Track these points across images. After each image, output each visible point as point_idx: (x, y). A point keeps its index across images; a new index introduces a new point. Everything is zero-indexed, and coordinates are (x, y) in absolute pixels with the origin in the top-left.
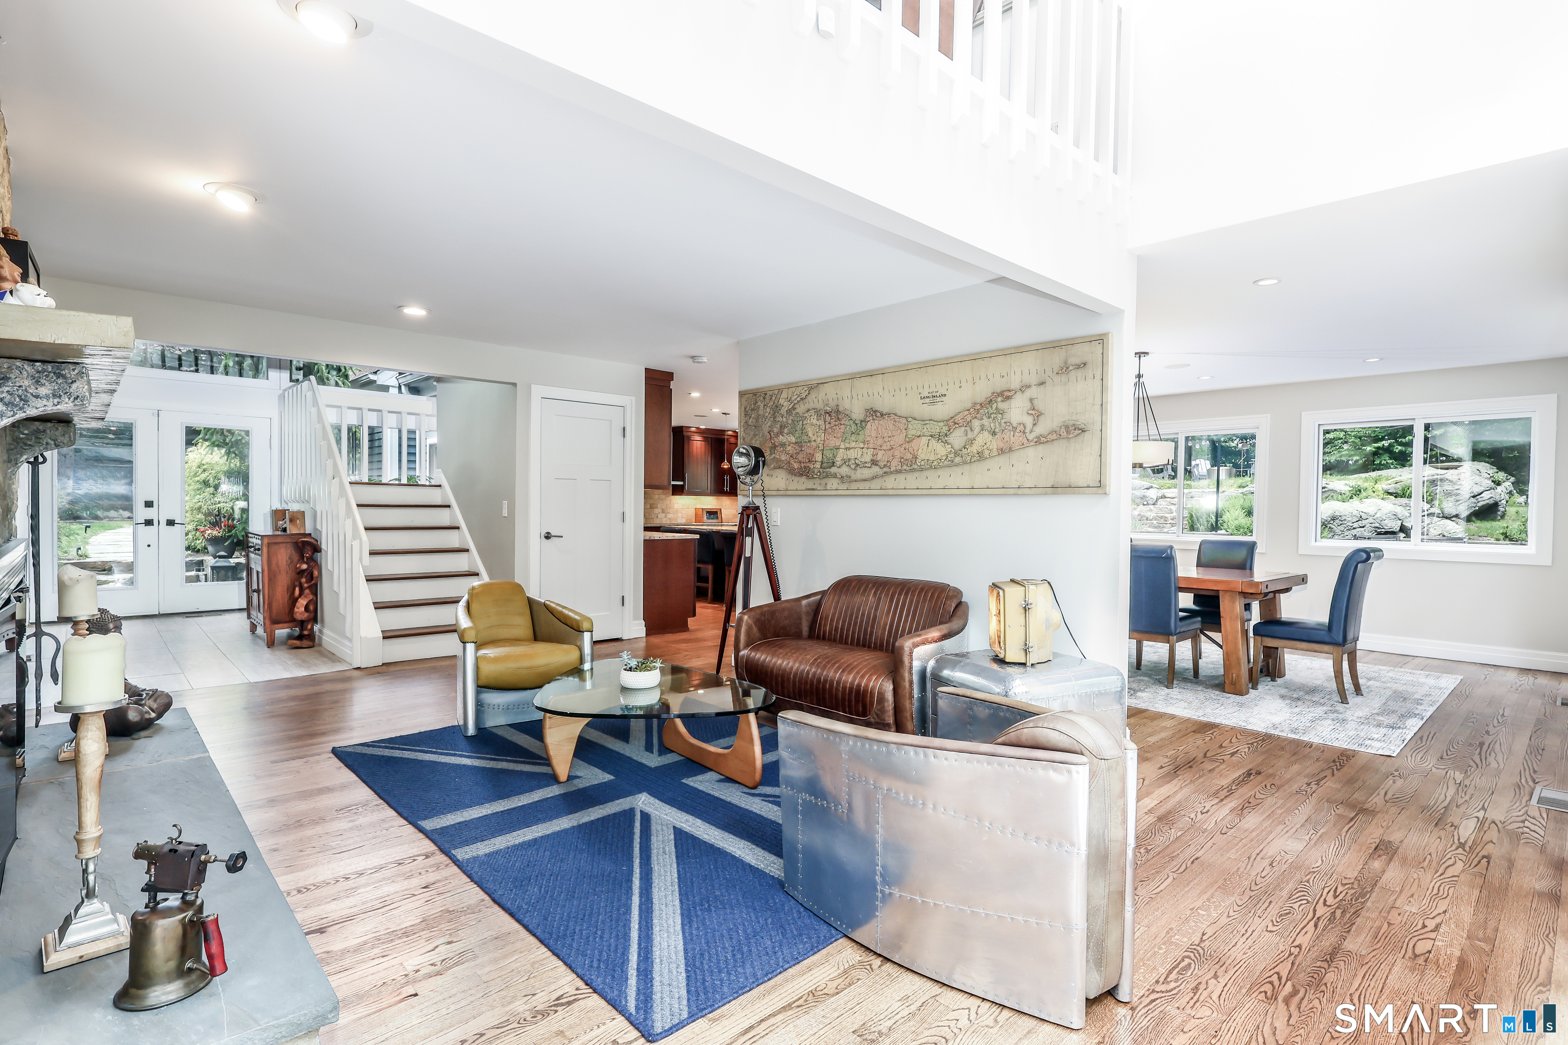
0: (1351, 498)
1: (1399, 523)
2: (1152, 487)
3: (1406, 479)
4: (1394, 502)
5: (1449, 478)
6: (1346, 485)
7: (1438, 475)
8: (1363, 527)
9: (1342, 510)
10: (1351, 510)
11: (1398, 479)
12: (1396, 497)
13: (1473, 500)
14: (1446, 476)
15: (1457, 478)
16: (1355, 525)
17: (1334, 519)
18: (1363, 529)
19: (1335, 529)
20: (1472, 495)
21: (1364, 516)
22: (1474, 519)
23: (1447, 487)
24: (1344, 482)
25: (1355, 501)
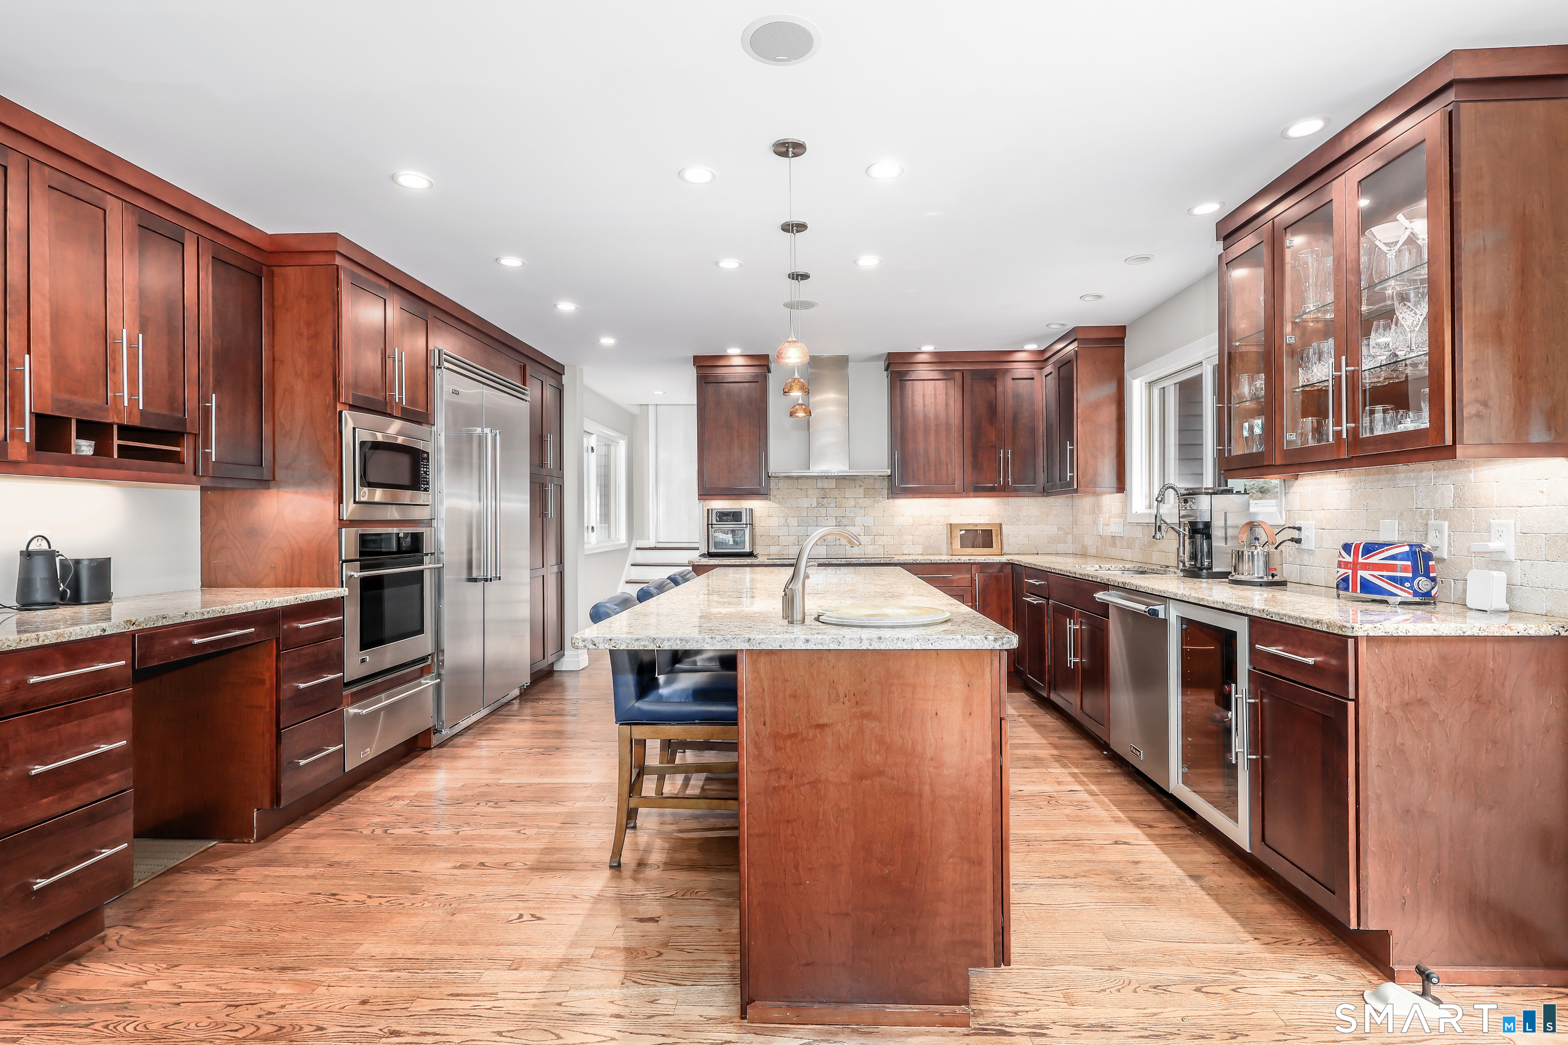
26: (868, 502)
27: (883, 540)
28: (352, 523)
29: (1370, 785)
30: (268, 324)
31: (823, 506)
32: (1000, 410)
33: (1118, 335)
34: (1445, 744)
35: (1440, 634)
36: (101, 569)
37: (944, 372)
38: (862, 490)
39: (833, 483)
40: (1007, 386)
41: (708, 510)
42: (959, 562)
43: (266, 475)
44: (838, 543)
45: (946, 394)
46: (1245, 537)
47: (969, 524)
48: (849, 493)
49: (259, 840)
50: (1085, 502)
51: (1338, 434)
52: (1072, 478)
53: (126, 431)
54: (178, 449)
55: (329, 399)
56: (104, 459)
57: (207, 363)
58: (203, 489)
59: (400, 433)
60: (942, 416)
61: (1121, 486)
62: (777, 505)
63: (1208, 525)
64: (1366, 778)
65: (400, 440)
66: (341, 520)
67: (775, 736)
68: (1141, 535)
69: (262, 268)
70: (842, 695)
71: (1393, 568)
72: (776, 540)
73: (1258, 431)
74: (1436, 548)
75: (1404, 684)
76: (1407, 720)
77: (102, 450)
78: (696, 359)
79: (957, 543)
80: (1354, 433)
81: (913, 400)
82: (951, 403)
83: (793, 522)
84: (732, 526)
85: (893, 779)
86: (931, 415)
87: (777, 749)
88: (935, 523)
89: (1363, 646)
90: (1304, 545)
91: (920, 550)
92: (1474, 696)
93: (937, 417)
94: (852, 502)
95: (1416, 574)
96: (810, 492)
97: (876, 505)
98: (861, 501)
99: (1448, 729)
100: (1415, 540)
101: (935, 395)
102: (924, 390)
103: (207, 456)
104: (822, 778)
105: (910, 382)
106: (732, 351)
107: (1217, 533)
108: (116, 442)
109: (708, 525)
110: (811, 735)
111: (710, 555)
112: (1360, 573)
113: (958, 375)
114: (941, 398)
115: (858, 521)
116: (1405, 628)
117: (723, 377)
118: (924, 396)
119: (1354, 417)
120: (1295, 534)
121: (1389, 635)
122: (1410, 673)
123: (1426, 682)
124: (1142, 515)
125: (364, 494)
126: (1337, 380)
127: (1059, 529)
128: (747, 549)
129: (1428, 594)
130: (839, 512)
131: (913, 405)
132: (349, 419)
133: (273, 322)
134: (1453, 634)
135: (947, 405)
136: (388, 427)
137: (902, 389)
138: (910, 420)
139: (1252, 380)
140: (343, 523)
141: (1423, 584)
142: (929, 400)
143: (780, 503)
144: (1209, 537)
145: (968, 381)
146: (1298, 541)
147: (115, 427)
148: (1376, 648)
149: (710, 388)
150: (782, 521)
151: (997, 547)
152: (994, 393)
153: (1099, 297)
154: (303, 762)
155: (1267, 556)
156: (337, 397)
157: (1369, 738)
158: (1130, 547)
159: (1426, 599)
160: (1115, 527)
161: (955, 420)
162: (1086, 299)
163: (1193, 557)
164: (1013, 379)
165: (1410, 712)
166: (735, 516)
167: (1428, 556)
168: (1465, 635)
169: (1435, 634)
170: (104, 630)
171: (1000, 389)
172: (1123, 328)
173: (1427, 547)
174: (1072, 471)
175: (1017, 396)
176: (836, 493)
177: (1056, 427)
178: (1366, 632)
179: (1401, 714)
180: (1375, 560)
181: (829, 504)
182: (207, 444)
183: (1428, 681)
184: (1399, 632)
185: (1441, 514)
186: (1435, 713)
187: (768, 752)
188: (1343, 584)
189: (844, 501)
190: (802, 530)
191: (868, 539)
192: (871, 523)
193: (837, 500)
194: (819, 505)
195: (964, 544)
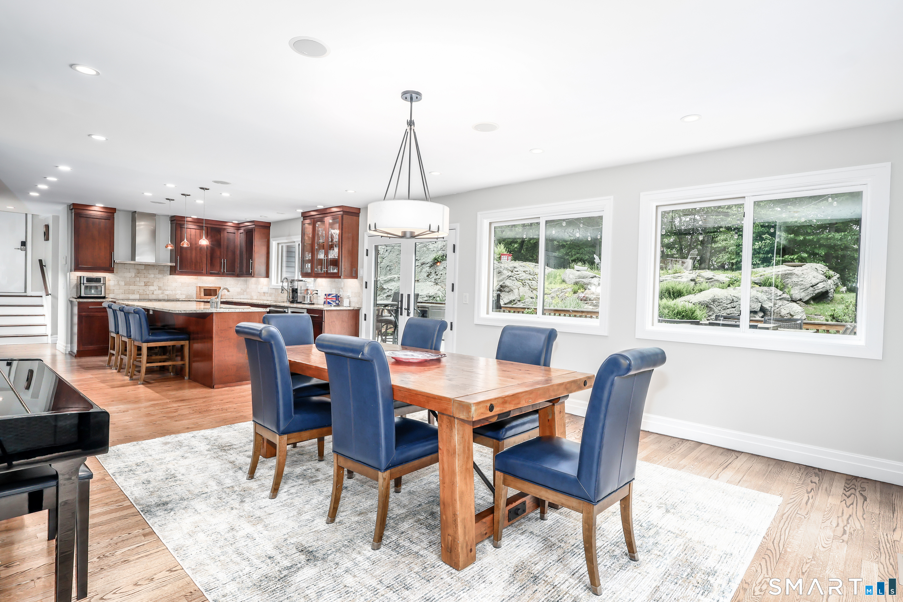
0: (729, 286)
1: (760, 304)
2: (595, 277)
3: (767, 273)
4: (758, 289)
5: (796, 273)
6: (727, 277)
7: (789, 270)
8: (735, 307)
9: (719, 295)
10: (726, 295)
11: (762, 273)
12: (760, 286)
13: (811, 289)
14: (794, 271)
15: (801, 272)
16: (729, 306)
17: (714, 301)
18: (734, 309)
19: (715, 308)
20: (811, 285)
21: (735, 299)
22: (812, 302)
23: (795, 279)
24: (726, 275)
25: (731, 289)
26: (160, 276)
27: (167, 292)
31: (138, 277)
32: (222, 244)
33: (268, 225)
35: (339, 310)
37: (200, 226)
38: (158, 271)
39: (143, 267)
40: (225, 235)
41: (80, 277)
44: (145, 293)
45: (200, 235)
46: (306, 293)
47: (208, 286)
48: (150, 272)
50: (253, 280)
51: (324, 271)
52: (252, 272)
61: (267, 275)
62: (117, 276)
63: (297, 289)
68: (274, 292)
71: (333, 299)
72: (112, 292)
73: (309, 267)
74: (340, 295)
75: (331, 318)
76: (332, 325)
79: (202, 294)
80: (327, 271)
83: (122, 283)
84: (95, 284)
88: (192, 286)
90: (318, 295)
94: (152, 276)
95: (336, 300)
96: (131, 270)
97: (164, 277)
98: (157, 275)
100: (337, 293)
101: (196, 235)
102: (189, 232)
105: (184, 228)
106: (95, 204)
107: (299, 291)
109: (80, 283)
111: (81, 297)
112: (328, 300)
113: (205, 228)
114: (198, 236)
115: (155, 284)
117: (88, 215)
118: (190, 235)
119: (327, 268)
120: (316, 292)
121: (330, 310)
122: (333, 316)
124: (275, 286)
126: (324, 259)
127: (241, 290)
128: (103, 295)
129: (338, 304)
130: (146, 280)
134: (341, 310)
137: (181, 231)
139: (308, 254)
141: (337, 302)
142: (193, 237)
144: (297, 292)
145: (209, 230)
146: (317, 294)
148: (328, 312)
150: (116, 283)
152: (220, 237)
155: (310, 297)
158: (270, 296)
159: (338, 305)
160: (265, 289)
163: (293, 298)
164: (227, 233)
165: (332, 323)
166: (98, 280)
167: (338, 297)
171: (222, 235)
172: (270, 224)
173: (338, 295)
174: (252, 270)
175: (228, 239)
176: (145, 271)
177: (244, 253)
178: (327, 310)
180: (330, 297)
181: (142, 276)
183: (335, 317)
184: (332, 310)
185: (342, 288)
188: (325, 303)
189: (149, 275)
190: (127, 287)
191: (160, 292)
192: (161, 285)
193: (145, 275)
194: (136, 276)
195: (205, 295)
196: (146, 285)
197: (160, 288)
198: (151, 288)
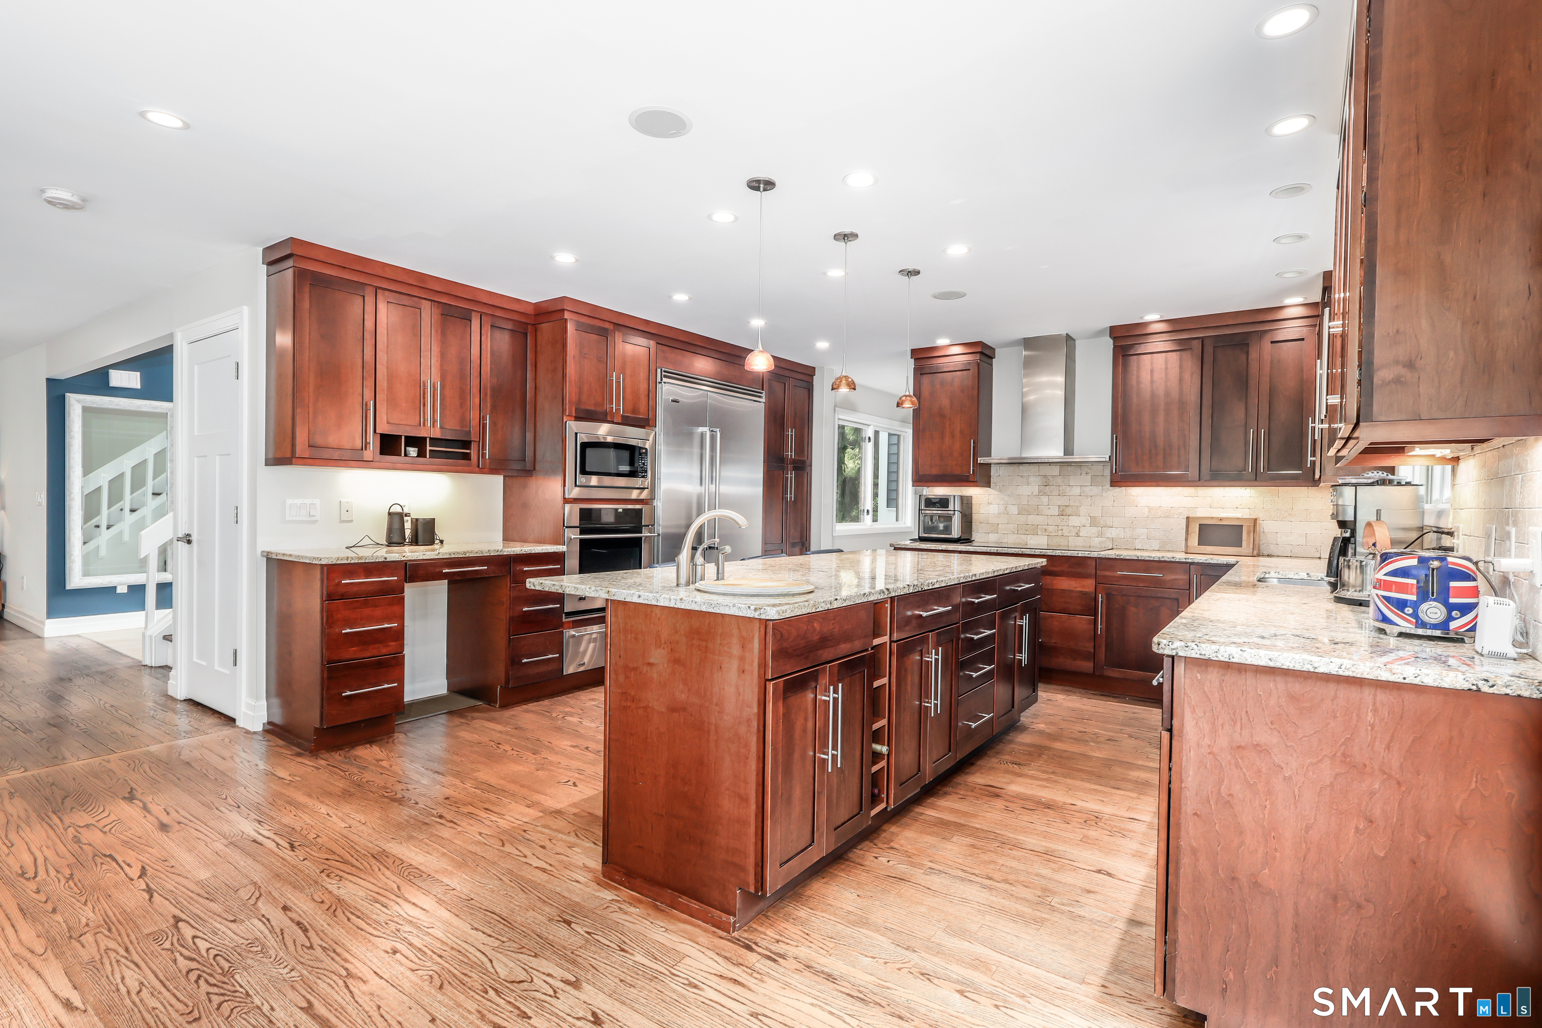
26: (1095, 491)
27: (1111, 533)
28: (575, 501)
29: (1183, 833)
30: (531, 364)
31: (1045, 494)
32: (1253, 381)
34: (1292, 807)
35: (1278, 665)
36: (430, 525)
37: (1180, 341)
38: (1089, 477)
39: (1056, 470)
40: (1263, 352)
41: (923, 496)
42: (1173, 560)
43: (529, 466)
44: (1060, 533)
45: (1181, 367)
47: (1212, 518)
48: (1073, 481)
49: (501, 707)
53: (435, 441)
54: (468, 451)
55: (560, 413)
56: (421, 459)
57: (486, 394)
58: (505, 477)
59: (609, 434)
60: (1175, 394)
62: (997, 493)
64: (1178, 825)
65: (610, 439)
66: (564, 498)
67: (626, 667)
69: (527, 327)
70: (663, 642)
72: (995, 528)
75: (1235, 722)
76: (1237, 766)
77: (421, 454)
78: (914, 352)
79: (1192, 540)
81: (1138, 376)
82: (1187, 376)
83: (1014, 510)
84: (940, 512)
85: (692, 715)
86: (1161, 392)
87: (627, 677)
88: (1176, 516)
89: (1180, 669)
91: (1156, 545)
92: (1339, 754)
93: (1167, 394)
94: (1077, 491)
95: (1424, 596)
96: (1032, 479)
97: (1105, 494)
98: (1087, 489)
99: (1296, 791)
101: (1166, 369)
102: (1152, 364)
103: (484, 455)
104: (650, 705)
105: (1135, 357)
106: (942, 342)
108: (428, 448)
109: (919, 510)
110: (645, 670)
111: (922, 539)
113: (1197, 345)
114: (1174, 372)
115: (1083, 510)
116: (1228, 652)
117: (937, 368)
118: (1152, 371)
121: (1205, 658)
122: (1244, 710)
123: (1267, 724)
125: (582, 479)
130: (1062, 501)
131: (1139, 382)
132: (573, 426)
133: (536, 362)
134: (1298, 668)
135: (1181, 380)
136: (598, 429)
137: (1126, 366)
138: (1135, 400)
140: (566, 501)
142: (1159, 376)
143: (1000, 491)
145: (1209, 350)
147: (428, 439)
148: (1198, 672)
149: (926, 380)
150: (1002, 508)
151: (1248, 545)
152: (1245, 360)
153: (1300, 237)
154: (525, 660)
156: (563, 411)
157: (1183, 778)
159: (1439, 633)
161: (1192, 395)
162: (1283, 241)
164: (1272, 342)
165: (1242, 758)
168: (1317, 671)
169: (1271, 664)
170: (386, 558)
171: (1253, 355)
175: (1277, 363)
176: (1059, 480)
178: (1174, 651)
179: (1229, 758)
181: (1051, 492)
182: (484, 448)
183: (1270, 724)
184: (1220, 656)
186: (1279, 766)
187: (622, 678)
189: (1068, 489)
190: (1022, 519)
191: (1094, 530)
192: (1097, 513)
193: (1061, 488)
194: (1041, 493)
195: (1203, 540)
196: (1061, 514)
197: (1094, 522)
198: (1074, 521)
